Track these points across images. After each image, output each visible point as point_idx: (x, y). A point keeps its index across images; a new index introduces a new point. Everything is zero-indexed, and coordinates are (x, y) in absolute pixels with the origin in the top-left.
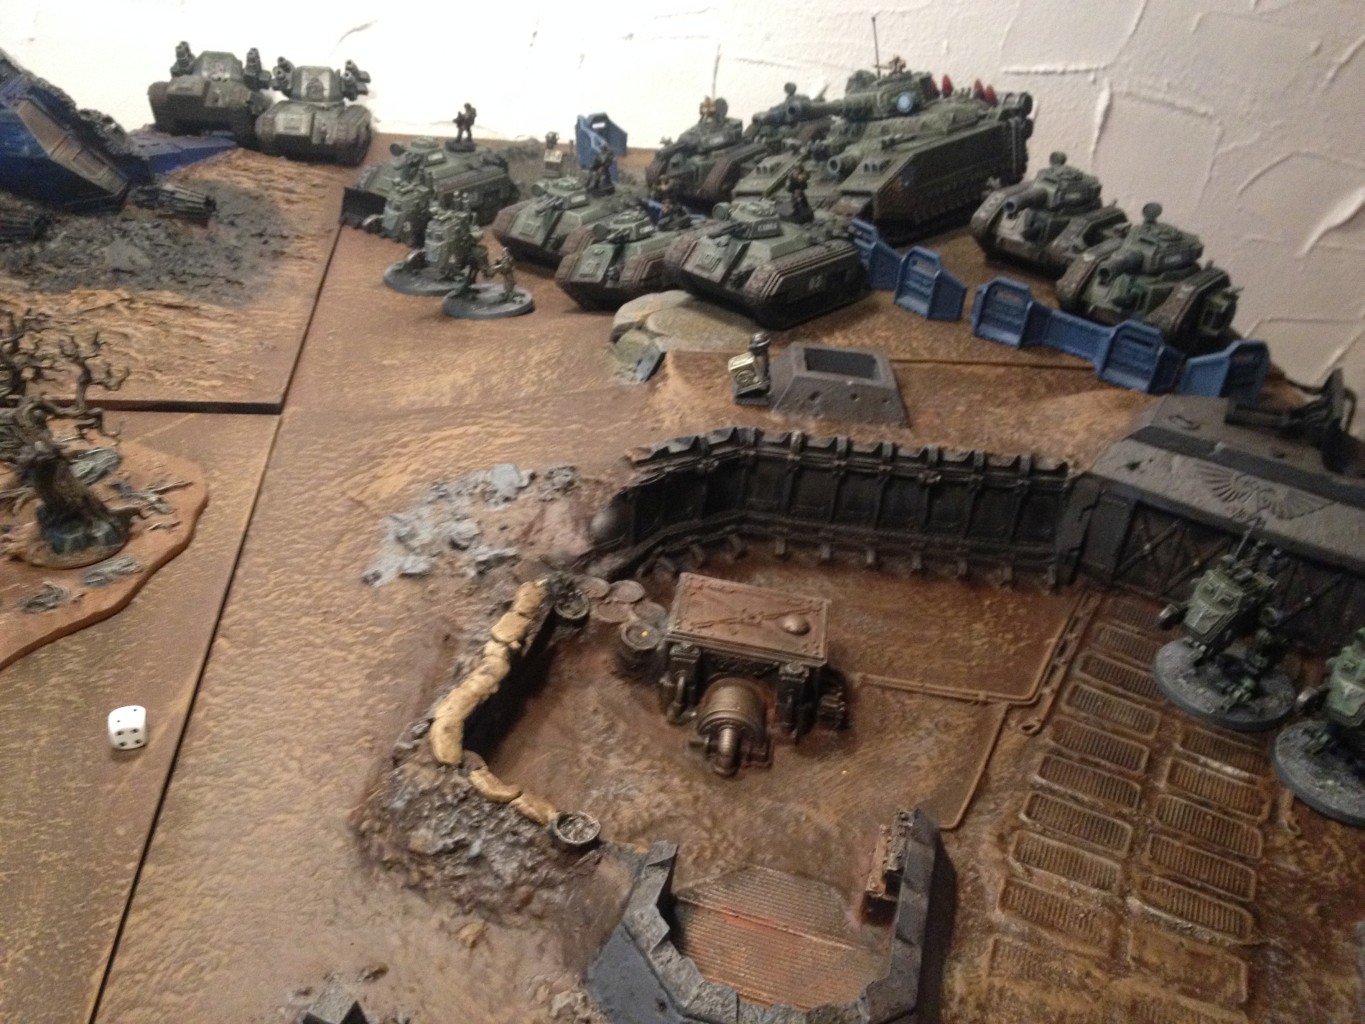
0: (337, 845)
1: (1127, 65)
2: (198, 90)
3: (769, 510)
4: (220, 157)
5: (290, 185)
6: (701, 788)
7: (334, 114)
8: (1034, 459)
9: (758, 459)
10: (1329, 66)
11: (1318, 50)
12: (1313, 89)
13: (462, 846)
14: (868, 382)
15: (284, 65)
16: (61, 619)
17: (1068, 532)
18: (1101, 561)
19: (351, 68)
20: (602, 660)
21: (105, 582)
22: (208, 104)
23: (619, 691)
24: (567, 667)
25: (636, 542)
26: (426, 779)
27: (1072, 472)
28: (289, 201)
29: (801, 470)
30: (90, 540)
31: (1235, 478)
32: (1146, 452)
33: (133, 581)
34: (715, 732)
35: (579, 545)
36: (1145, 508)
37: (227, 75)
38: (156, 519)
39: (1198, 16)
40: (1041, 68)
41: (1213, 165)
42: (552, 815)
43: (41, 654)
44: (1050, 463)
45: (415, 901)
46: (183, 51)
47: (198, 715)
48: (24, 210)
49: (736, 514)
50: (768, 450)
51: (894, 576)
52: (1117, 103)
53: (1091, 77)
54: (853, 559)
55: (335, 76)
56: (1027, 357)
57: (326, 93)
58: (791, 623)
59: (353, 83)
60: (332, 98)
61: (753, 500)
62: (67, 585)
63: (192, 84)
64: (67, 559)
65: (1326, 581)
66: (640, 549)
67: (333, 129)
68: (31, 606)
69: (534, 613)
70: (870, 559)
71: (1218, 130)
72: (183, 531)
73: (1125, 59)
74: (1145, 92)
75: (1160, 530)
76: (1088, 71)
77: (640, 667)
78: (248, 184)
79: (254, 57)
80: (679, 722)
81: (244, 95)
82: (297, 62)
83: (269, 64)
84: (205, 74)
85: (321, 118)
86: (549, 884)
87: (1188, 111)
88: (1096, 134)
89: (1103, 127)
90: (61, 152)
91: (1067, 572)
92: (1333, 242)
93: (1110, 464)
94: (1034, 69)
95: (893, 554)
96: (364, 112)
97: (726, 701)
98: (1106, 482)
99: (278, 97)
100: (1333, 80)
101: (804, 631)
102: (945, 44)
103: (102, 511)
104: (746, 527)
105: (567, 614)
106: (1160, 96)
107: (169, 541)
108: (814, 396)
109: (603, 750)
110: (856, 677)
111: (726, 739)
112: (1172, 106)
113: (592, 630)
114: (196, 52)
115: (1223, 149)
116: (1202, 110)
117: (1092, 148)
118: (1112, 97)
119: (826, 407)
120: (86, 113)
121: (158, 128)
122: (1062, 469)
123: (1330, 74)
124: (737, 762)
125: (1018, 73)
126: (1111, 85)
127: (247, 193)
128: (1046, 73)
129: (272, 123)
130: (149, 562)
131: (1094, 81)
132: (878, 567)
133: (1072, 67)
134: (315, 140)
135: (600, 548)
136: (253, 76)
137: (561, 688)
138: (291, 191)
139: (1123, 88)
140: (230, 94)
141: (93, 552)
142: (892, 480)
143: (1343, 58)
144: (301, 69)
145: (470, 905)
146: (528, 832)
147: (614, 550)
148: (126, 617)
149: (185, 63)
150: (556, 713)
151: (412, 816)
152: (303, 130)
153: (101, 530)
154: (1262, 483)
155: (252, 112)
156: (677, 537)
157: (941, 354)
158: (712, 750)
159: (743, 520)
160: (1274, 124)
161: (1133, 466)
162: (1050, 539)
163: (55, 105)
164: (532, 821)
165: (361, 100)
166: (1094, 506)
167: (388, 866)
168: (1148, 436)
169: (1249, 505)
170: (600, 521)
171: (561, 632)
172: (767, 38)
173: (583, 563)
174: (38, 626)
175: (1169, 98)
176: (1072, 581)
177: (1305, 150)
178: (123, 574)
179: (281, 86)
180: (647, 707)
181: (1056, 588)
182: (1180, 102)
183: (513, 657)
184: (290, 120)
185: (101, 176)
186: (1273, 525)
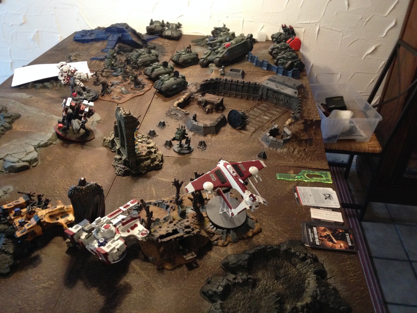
0: (164, 115)
1: (322, 22)
2: (154, 28)
3: (222, 89)
4: (156, 39)
5: (167, 44)
6: (203, 114)
7: (175, 32)
8: (256, 83)
9: (220, 82)
10: (364, 22)
11: (361, 19)
12: (361, 26)
13: (176, 114)
14: (238, 73)
15: (168, 23)
16: (137, 95)
17: (260, 93)
18: (264, 97)
19: (179, 24)
20: (196, 102)
21: (141, 92)
22: (155, 30)
23: (197, 106)
24: (191, 103)
25: (203, 91)
26: (173, 108)
27: (260, 84)
28: (167, 47)
29: (225, 84)
30: (140, 87)
31: (279, 85)
32: (268, 82)
33: (144, 92)
34: (206, 109)
35: (196, 91)
36: (268, 89)
37: (158, 25)
38: (147, 86)
39: (336, 12)
40: (305, 22)
41: (342, 41)
42: (185, 111)
43: (135, 98)
44: (258, 84)
45: (171, 119)
46: (152, 20)
47: (151, 104)
48: (129, 48)
49: (218, 89)
50: (221, 81)
51: (237, 98)
52: (321, 29)
53: (315, 24)
54: (232, 96)
55: (176, 25)
56: (267, 71)
57: (174, 28)
58: (217, 99)
59: (179, 26)
60: (175, 29)
61: (220, 88)
62: (138, 92)
63: (153, 26)
64: (137, 89)
65: (288, 98)
66: (204, 92)
67: (175, 34)
68: (134, 93)
69: (188, 96)
70: (234, 96)
71: (342, 34)
72: (150, 88)
73: (322, 20)
74: (326, 27)
75: (270, 92)
76: (314, 23)
77: (199, 103)
78: (161, 44)
79: (163, 21)
80: (203, 109)
81: (161, 28)
82: (170, 22)
83: (165, 22)
84: (155, 24)
85: (173, 32)
86: (184, 117)
87: (335, 30)
88: (317, 35)
89: (318, 33)
90: (135, 39)
91: (260, 98)
92: (369, 57)
93: (264, 84)
94: (303, 22)
95: (238, 95)
96: (180, 31)
97: (208, 106)
98: (264, 86)
99: (167, 28)
100: (365, 24)
101: (219, 99)
102: (286, 18)
103: (141, 84)
104: (219, 91)
105: (192, 97)
106: (329, 27)
107: (148, 88)
108: (230, 74)
109: (194, 111)
110: (226, 107)
111: (207, 110)
112: (332, 30)
113: (195, 99)
114: (154, 21)
115: (343, 38)
116: (338, 30)
117: (316, 37)
118: (319, 28)
119: (231, 76)
120: (138, 33)
121: (147, 34)
122: (259, 84)
123: (365, 23)
124: (208, 113)
125: (300, 23)
126: (319, 26)
127: (160, 45)
128: (306, 23)
129: (165, 33)
130: (146, 90)
131: (316, 25)
132: (236, 97)
133: (311, 22)
134: (172, 36)
135: (198, 92)
136: (163, 25)
137: (191, 105)
138: (167, 45)
139: (322, 26)
140: (159, 28)
141: (140, 88)
142: (237, 85)
143: (367, 20)
144: (170, 24)
145: (177, 119)
146: (182, 113)
147: (200, 92)
148: (144, 95)
149: (152, 23)
150: (189, 107)
151: (171, 111)
152: (170, 34)
153: (141, 86)
154: (281, 85)
155: (162, 31)
156: (210, 91)
157: (254, 71)
158: (205, 111)
159: (218, 90)
160: (354, 33)
161: (267, 84)
162: (258, 94)
163: (134, 32)
164: (183, 112)
165: (180, 29)
166: (263, 89)
167: (169, 116)
168: (269, 80)
169: (279, 88)
170: (198, 88)
171: (191, 99)
172: (252, 17)
173: (196, 93)
174: (134, 95)
175: (331, 28)
176: (261, 99)
177: (361, 38)
178: (143, 91)
179: (167, 26)
180: (200, 107)
181: (259, 100)
182: (333, 29)
183: (184, 99)
184: (168, 33)
185: (140, 42)
186: (282, 91)
